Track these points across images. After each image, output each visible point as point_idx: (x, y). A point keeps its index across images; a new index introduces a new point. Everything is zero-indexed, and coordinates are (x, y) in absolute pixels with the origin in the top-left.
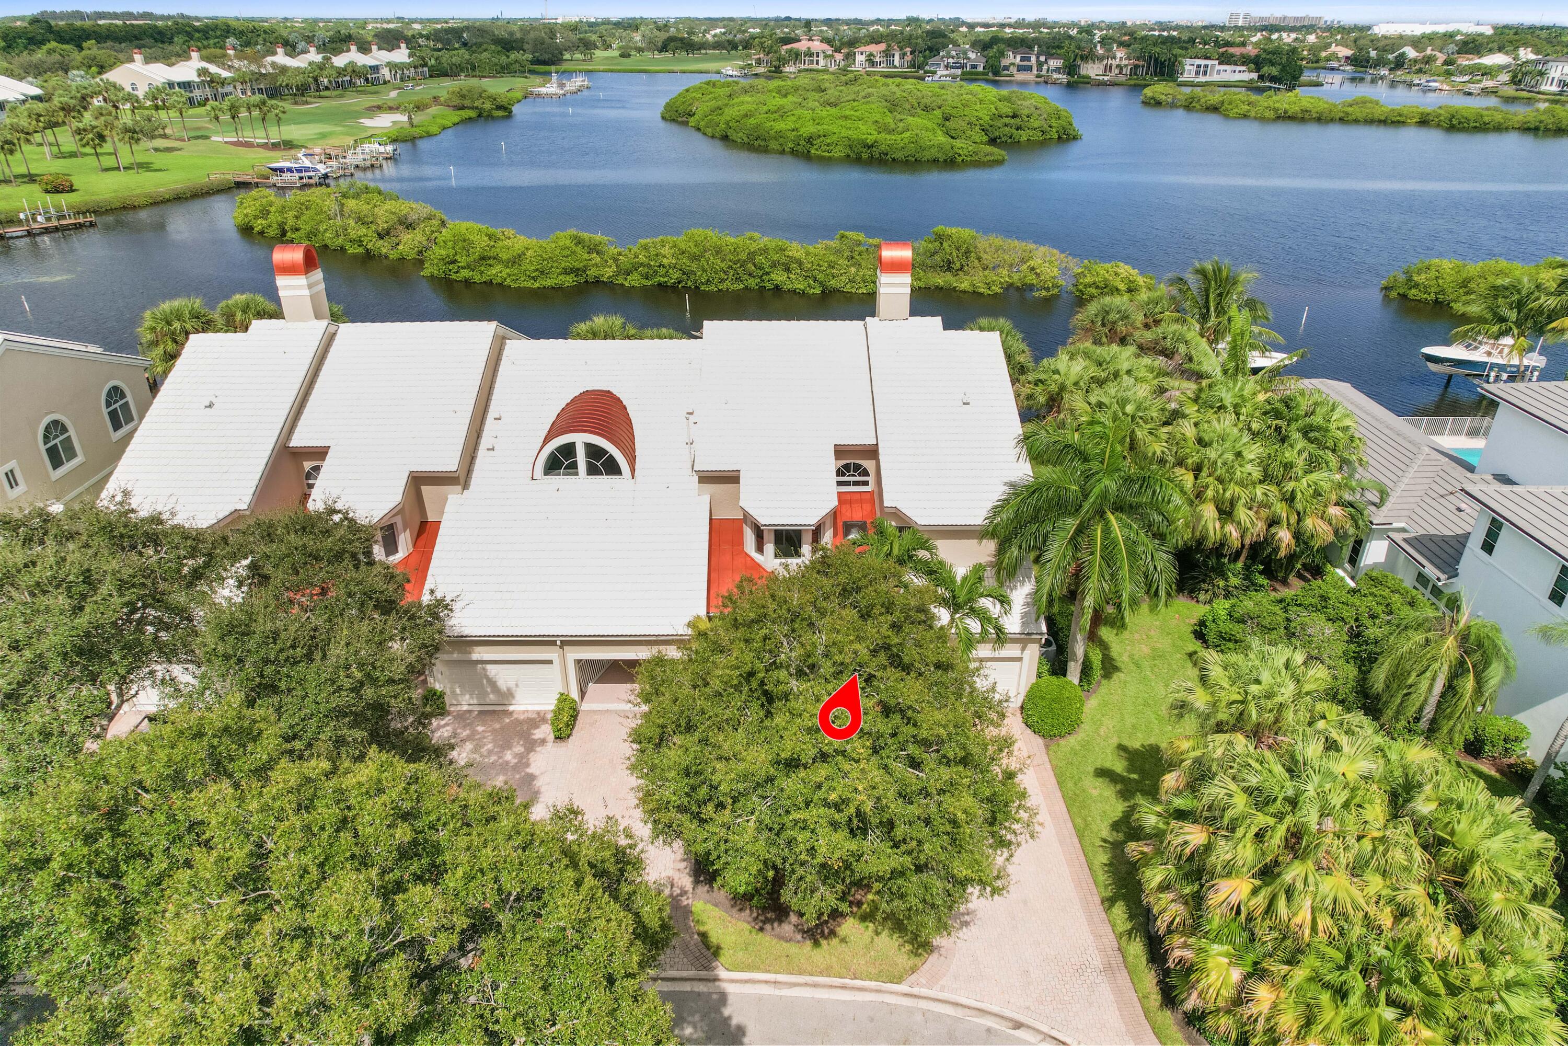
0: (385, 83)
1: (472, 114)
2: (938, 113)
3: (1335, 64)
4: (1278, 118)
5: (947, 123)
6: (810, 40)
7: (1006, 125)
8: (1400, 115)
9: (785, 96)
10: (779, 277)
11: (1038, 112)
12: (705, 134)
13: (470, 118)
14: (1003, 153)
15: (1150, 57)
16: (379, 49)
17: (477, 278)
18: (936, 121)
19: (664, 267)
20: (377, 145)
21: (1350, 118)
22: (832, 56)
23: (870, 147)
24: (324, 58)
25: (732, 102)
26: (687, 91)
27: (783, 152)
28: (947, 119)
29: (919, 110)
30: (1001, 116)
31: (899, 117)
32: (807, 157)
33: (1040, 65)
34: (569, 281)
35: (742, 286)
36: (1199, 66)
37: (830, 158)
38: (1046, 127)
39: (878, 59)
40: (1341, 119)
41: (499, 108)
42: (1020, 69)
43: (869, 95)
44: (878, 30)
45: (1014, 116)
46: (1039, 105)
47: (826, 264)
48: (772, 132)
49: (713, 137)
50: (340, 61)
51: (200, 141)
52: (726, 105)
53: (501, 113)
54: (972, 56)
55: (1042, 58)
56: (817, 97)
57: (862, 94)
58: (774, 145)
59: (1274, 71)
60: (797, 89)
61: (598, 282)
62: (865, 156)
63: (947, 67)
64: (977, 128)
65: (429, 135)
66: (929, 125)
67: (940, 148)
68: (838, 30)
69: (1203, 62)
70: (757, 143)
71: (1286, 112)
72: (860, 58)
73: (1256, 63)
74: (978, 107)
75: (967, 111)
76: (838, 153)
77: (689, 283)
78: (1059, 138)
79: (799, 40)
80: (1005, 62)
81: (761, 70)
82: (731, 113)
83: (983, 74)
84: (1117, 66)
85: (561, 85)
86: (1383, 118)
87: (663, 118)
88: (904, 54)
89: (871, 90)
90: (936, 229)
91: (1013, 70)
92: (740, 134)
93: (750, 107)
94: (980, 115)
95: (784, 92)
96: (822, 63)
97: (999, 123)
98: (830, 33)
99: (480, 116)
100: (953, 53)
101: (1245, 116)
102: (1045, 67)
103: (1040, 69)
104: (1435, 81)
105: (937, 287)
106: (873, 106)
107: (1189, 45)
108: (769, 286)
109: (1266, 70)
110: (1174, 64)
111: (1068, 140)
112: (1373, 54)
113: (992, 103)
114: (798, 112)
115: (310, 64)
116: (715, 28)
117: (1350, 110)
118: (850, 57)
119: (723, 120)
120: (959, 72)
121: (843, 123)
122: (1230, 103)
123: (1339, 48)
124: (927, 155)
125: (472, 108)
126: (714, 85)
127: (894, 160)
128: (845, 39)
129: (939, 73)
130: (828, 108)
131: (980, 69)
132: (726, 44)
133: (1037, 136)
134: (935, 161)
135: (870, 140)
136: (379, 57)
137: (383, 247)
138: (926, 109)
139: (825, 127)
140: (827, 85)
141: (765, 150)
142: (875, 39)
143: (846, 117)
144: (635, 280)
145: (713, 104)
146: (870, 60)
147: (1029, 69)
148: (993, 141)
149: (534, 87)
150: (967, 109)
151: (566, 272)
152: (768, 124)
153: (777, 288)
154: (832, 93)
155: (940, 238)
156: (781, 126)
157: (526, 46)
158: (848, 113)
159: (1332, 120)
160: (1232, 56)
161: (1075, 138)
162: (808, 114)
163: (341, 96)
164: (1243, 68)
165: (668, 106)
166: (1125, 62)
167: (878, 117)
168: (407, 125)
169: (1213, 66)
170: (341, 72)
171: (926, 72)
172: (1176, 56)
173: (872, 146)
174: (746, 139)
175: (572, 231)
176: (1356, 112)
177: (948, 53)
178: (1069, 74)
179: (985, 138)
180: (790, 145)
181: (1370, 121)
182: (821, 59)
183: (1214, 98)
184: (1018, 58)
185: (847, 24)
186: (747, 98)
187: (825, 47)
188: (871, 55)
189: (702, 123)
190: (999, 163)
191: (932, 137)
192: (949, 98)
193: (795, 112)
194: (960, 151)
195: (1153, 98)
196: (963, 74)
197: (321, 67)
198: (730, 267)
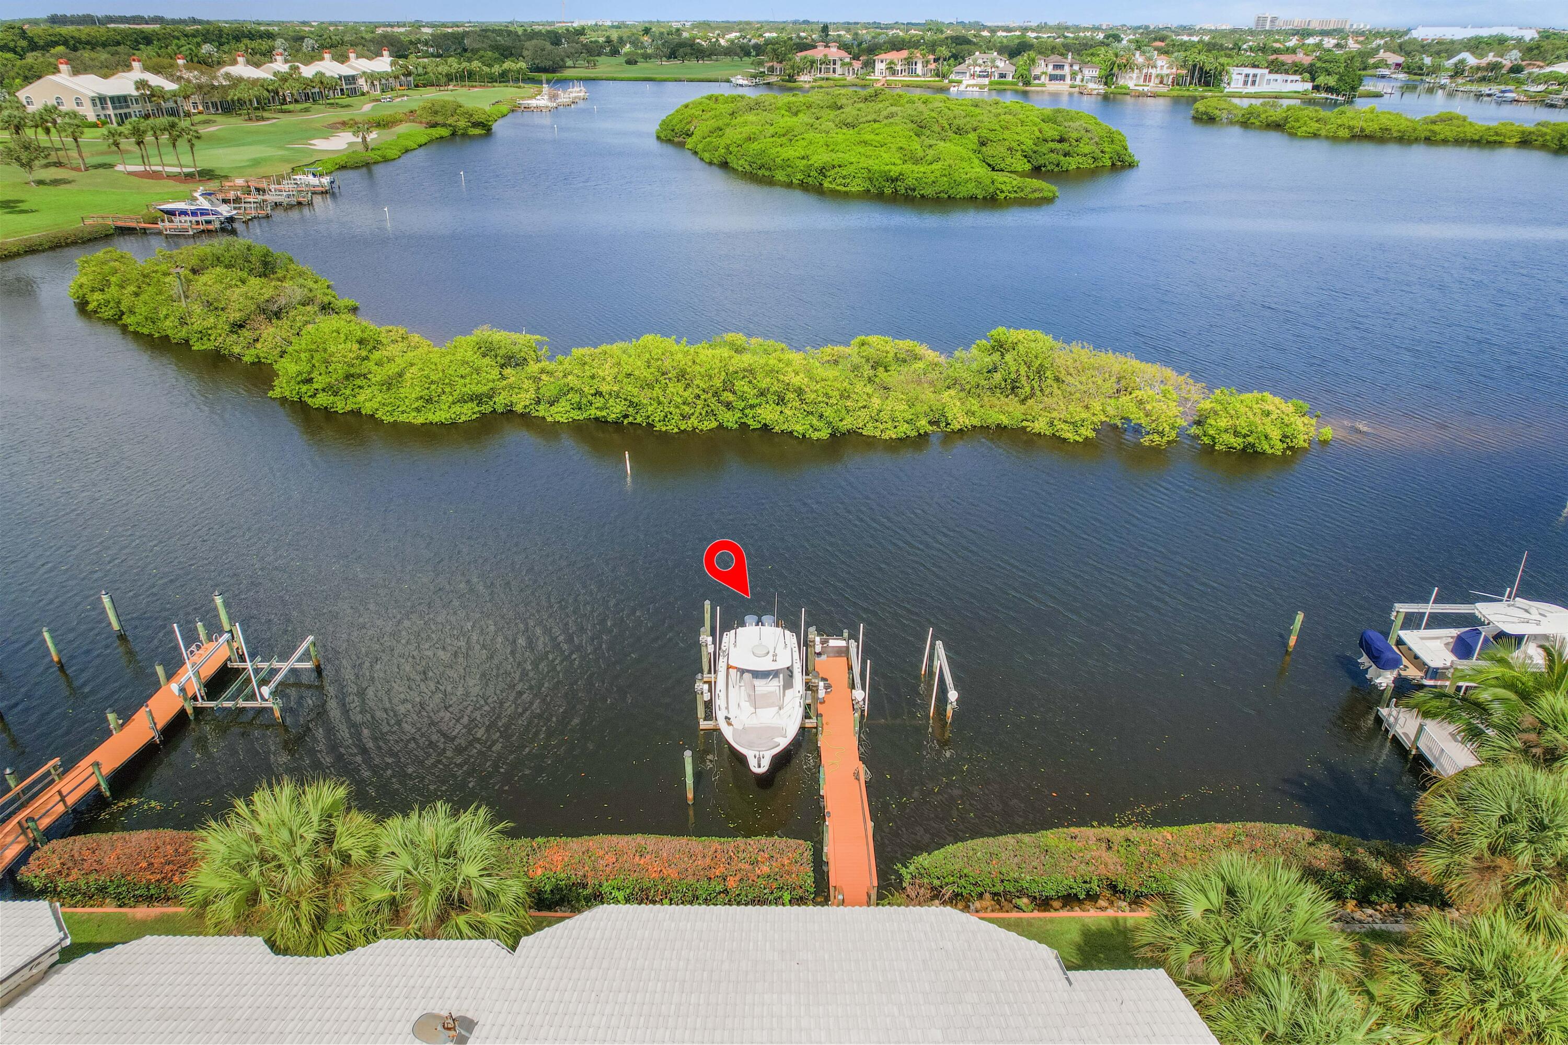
0: (363, 94)
1: (445, 132)
2: (973, 136)
3: (1386, 72)
4: (1354, 137)
5: (984, 149)
6: (827, 46)
7: (1052, 151)
8: (1497, 134)
9: (796, 114)
10: (768, 414)
11: (1089, 135)
12: (702, 159)
13: (442, 138)
14: (1054, 188)
15: (1195, 66)
16: (358, 57)
17: (341, 406)
18: (971, 146)
19: (601, 394)
20: (311, 177)
21: (1438, 137)
22: (851, 64)
23: (894, 180)
24: (291, 68)
25: (734, 122)
26: (686, 106)
27: (790, 185)
28: (983, 144)
29: (950, 133)
30: (1045, 140)
31: (928, 142)
32: (819, 191)
33: (1073, 76)
34: (468, 412)
35: (714, 424)
36: (1247, 76)
37: (846, 193)
38: (1098, 154)
39: (899, 68)
40: (1427, 139)
41: (476, 125)
42: (1053, 78)
43: (892, 115)
44: (898, 36)
45: (1061, 140)
46: (1090, 127)
47: (836, 393)
48: (778, 161)
49: (711, 163)
50: (308, 71)
51: (101, 170)
52: (728, 125)
53: (477, 131)
54: (1000, 64)
55: (1076, 67)
56: (831, 117)
57: (885, 113)
58: (780, 176)
59: (1332, 81)
60: (809, 107)
61: (509, 412)
62: (888, 191)
63: (973, 75)
64: (1019, 153)
65: (386, 160)
66: (964, 153)
67: (979, 182)
68: (856, 34)
69: (1252, 71)
70: (760, 173)
71: (1362, 130)
72: (880, 67)
73: (1311, 72)
74: (1019, 129)
75: (1007, 135)
76: (856, 187)
77: (639, 420)
78: (1113, 164)
79: (815, 47)
80: (1037, 71)
81: (773, 79)
82: (732, 135)
83: (1012, 84)
84: (1157, 76)
85: (553, 97)
86: (1476, 138)
87: (658, 138)
88: (927, 62)
89: (894, 109)
90: (993, 332)
91: (1044, 79)
92: (741, 162)
93: (754, 129)
94: (1022, 139)
95: (794, 109)
96: (839, 70)
97: (1044, 149)
98: (848, 37)
99: (454, 134)
100: (980, 61)
101: (1315, 136)
102: (1079, 77)
103: (1073, 78)
104: (1510, 91)
105: (998, 425)
106: (897, 129)
107: (1234, 53)
108: (754, 425)
109: (1322, 80)
110: (1220, 73)
111: (1123, 167)
112: (1428, 61)
113: (1035, 125)
114: (810, 135)
115: (275, 74)
116: (732, 31)
117: (1436, 128)
118: (869, 65)
119: (723, 145)
120: (986, 81)
121: (862, 150)
122: (1297, 120)
123: (1388, 54)
124: (963, 192)
125: (444, 125)
126: (716, 100)
127: (923, 196)
128: (864, 46)
129: (965, 83)
130: (845, 130)
131: (1009, 78)
132: (738, 50)
133: (1087, 163)
134: (973, 199)
135: (895, 171)
136: (358, 65)
137: (236, 345)
138: (959, 131)
139: (841, 155)
140: (844, 101)
141: (769, 182)
142: (896, 45)
143: (865, 143)
144: (561, 413)
145: (712, 124)
146: (891, 69)
147: (1062, 78)
148: (1037, 171)
149: (523, 98)
150: (1006, 132)
151: (462, 400)
152: (774, 151)
153: (766, 428)
154: (850, 112)
155: (1000, 347)
156: (789, 153)
157: (525, 53)
158: (868, 137)
159: (1417, 140)
160: (1283, 64)
161: (1131, 166)
162: (819, 138)
163: (306, 110)
164: (1297, 77)
165: (664, 125)
166: (1165, 71)
167: (903, 143)
168: (361, 148)
169: (1263, 75)
170: (308, 83)
171: (951, 82)
172: (1223, 65)
173: (897, 180)
174: (747, 167)
175: (484, 333)
176: (1443, 130)
177: (975, 61)
178: (1106, 84)
179: (1028, 167)
180: (800, 176)
181: (1460, 142)
182: (838, 66)
183: (1276, 115)
184: (1051, 67)
185: (866, 28)
186: (751, 117)
187: (843, 54)
188: (892, 62)
189: (700, 147)
190: (1048, 201)
191: (968, 169)
192: (985, 119)
193: (806, 136)
194: (1003, 186)
195: (1206, 113)
196: (991, 83)
197: (284, 79)
198: (698, 397)
